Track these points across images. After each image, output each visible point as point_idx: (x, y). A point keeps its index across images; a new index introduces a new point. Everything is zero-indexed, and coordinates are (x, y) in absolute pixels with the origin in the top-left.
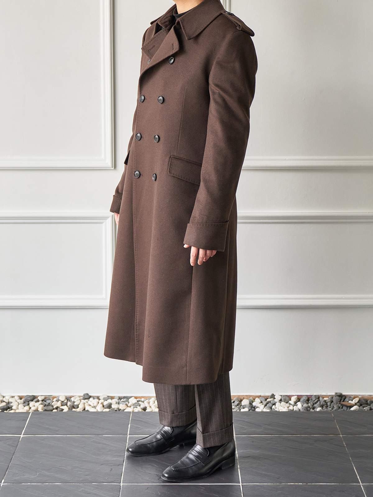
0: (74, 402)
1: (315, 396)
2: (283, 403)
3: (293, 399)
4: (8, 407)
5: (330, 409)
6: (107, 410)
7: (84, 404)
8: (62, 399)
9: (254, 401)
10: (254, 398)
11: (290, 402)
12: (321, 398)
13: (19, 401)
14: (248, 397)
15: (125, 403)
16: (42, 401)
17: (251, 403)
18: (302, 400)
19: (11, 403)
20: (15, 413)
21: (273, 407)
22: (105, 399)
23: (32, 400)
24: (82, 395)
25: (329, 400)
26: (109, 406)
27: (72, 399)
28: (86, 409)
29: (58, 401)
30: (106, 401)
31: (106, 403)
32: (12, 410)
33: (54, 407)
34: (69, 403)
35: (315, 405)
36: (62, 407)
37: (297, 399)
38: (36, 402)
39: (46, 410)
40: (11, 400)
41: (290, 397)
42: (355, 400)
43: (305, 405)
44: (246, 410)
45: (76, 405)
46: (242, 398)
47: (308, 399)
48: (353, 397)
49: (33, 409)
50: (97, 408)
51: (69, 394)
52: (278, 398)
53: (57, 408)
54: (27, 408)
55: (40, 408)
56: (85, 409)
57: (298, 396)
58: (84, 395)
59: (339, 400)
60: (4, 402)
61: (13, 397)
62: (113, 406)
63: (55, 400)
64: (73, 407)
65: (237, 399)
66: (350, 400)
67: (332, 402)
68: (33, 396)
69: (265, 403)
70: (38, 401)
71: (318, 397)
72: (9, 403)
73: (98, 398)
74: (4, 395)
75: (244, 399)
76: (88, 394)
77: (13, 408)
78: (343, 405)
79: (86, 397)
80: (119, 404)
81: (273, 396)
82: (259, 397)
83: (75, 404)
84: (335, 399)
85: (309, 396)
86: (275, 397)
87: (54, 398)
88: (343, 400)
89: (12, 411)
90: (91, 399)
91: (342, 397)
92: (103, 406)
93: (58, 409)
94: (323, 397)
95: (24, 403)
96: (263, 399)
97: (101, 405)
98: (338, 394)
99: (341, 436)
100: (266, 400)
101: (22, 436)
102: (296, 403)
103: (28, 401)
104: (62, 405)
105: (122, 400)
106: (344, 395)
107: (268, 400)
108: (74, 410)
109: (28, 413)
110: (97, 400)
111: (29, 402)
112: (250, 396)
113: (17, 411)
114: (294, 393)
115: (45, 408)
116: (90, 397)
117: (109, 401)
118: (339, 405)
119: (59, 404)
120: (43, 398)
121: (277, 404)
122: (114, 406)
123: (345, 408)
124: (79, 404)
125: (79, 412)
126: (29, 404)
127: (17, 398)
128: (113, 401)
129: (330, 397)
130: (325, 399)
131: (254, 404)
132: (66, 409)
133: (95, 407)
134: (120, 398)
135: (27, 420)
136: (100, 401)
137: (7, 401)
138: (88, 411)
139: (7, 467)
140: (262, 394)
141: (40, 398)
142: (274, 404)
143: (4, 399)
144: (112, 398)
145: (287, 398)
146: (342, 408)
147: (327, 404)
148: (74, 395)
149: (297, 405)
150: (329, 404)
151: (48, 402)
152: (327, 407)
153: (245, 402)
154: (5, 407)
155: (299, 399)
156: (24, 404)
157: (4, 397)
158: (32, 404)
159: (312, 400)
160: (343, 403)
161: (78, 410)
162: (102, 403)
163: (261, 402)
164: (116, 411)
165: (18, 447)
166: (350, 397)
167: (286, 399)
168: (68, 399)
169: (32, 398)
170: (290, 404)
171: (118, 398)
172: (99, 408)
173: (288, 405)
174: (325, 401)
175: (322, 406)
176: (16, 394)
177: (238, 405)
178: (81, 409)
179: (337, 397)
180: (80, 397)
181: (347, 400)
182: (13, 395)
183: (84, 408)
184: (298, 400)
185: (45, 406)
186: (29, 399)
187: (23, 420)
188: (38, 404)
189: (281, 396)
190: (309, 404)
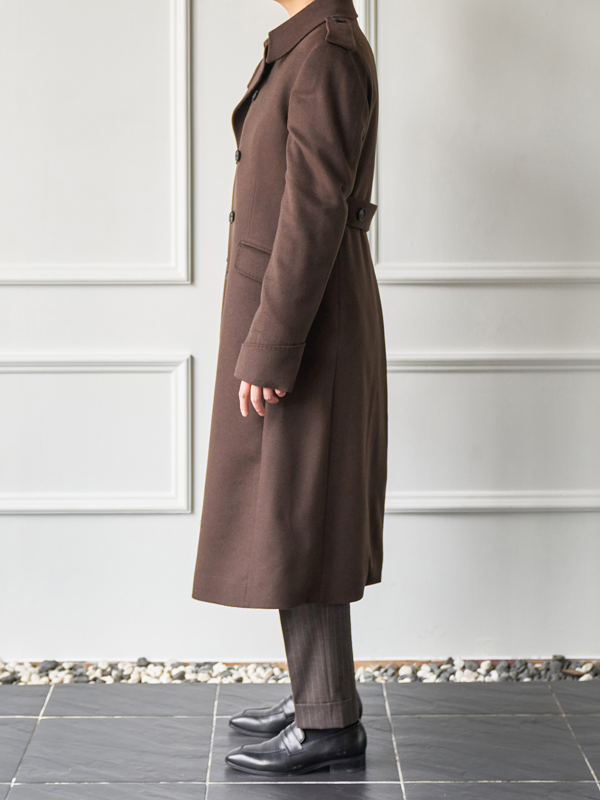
0: (122, 671)
1: (521, 661)
2: (467, 671)
3: (484, 667)
4: (14, 679)
5: (546, 680)
6: (178, 682)
7: (140, 673)
8: (103, 666)
9: (418, 669)
10: (421, 664)
11: (479, 670)
12: (529, 665)
13: (32, 669)
14: (409, 663)
15: (207, 671)
16: (71, 669)
17: (415, 672)
18: (498, 667)
19: (18, 672)
20: (26, 686)
21: (452, 678)
22: (175, 666)
23: (53, 669)
24: (136, 660)
25: (543, 667)
26: (182, 676)
27: (120, 666)
28: (143, 681)
29: (96, 669)
30: (176, 667)
31: (175, 672)
32: (20, 682)
33: (91, 678)
34: (114, 673)
35: (521, 675)
36: (104, 678)
37: (490, 666)
38: (60, 670)
39: (76, 682)
40: (18, 668)
41: (478, 663)
42: (586, 667)
43: (504, 674)
44: (407, 680)
45: (126, 675)
46: (399, 665)
47: (509, 666)
48: (583, 662)
49: (55, 681)
50: (161, 678)
51: (113, 660)
52: (458, 664)
53: (95, 679)
54: (45, 680)
55: (67, 678)
56: (140, 682)
57: (492, 661)
58: (140, 660)
59: (560, 667)
60: (6, 670)
61: (21, 664)
62: (187, 677)
63: (90, 668)
64: (122, 678)
65: (392, 667)
66: (577, 667)
67: (548, 670)
68: (54, 661)
69: (437, 672)
70: (63, 669)
71: (525, 663)
72: (14, 673)
73: (162, 664)
74: (6, 661)
75: (402, 665)
76: (144, 659)
77: (22, 679)
78: (566, 675)
79: (143, 663)
80: (197, 672)
81: (450, 661)
82: (428, 662)
83: (125, 673)
84: (552, 666)
85: (510, 662)
86: (455, 663)
87: (89, 665)
88: (565, 667)
89: (21, 684)
90: (150, 666)
91: (563, 663)
92: (171, 677)
93: (98, 681)
94: (534, 662)
95: (40, 672)
96: (435, 667)
97: (168, 675)
98: (558, 658)
99: (564, 715)
100: (439, 667)
101: (40, 718)
102: (488, 672)
103: (47, 669)
104: (103, 675)
105: (202, 668)
106: (567, 660)
107: (444, 668)
108: (123, 681)
109: (48, 685)
110: (160, 668)
111: (47, 671)
112: (413, 662)
113: (29, 683)
114: (486, 657)
115: (76, 679)
116: (149, 663)
117: (181, 668)
118: (561, 674)
119: (98, 674)
120: (71, 665)
121: (459, 673)
122: (189, 676)
123: (569, 679)
124: (132, 673)
125: (132, 685)
126: (47, 675)
127: (27, 665)
128: (188, 670)
129: (545, 663)
130: (537, 666)
131: (419, 674)
132: (109, 680)
133: (158, 678)
134: (198, 665)
135: (46, 696)
136: (166, 670)
137: (12, 670)
138: (146, 683)
139: (19, 761)
140: (433, 658)
141: (66, 666)
142: (454, 673)
143: (7, 667)
144: (185, 665)
145: (475, 665)
146: (565, 678)
147: (539, 674)
148: (123, 659)
149: (490, 675)
150: (543, 673)
151: (79, 671)
152: (540, 677)
153: (405, 670)
154: (9, 678)
155: (493, 665)
156: (41, 674)
157: (5, 664)
158: (52, 674)
159: (515, 667)
160: (568, 671)
161: (130, 681)
162: (169, 672)
163: (432, 671)
164: (192, 683)
165: (35, 733)
166: (578, 663)
167: (473, 665)
168: (113, 666)
169: (53, 664)
170: (479, 674)
171: (195, 665)
172: (165, 679)
173: (475, 674)
174: (537, 669)
175: (532, 676)
176: (27, 660)
177: (393, 675)
178: (134, 680)
179: (557, 663)
180: (132, 663)
181: (572, 666)
182: (21, 661)
183: (139, 680)
184: (492, 668)
185: (75, 676)
186: (49, 666)
187: (41, 696)
188: (63, 673)
189: (465, 661)
190: (511, 674)
